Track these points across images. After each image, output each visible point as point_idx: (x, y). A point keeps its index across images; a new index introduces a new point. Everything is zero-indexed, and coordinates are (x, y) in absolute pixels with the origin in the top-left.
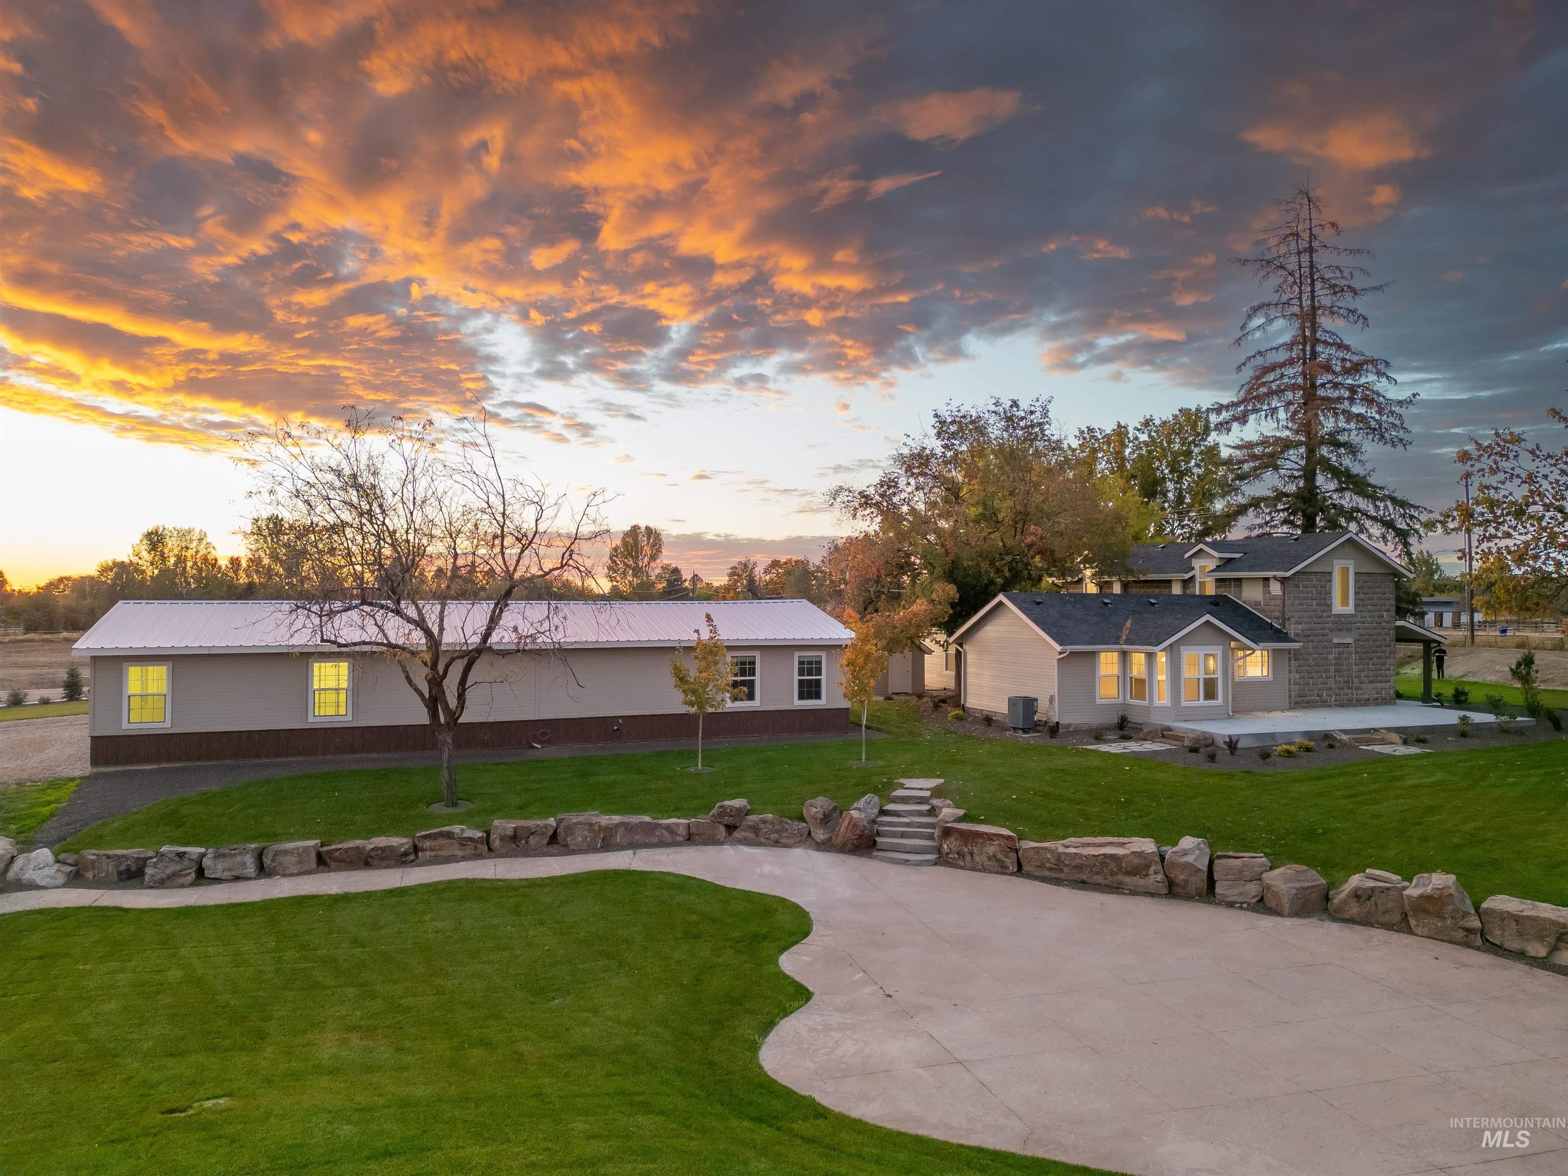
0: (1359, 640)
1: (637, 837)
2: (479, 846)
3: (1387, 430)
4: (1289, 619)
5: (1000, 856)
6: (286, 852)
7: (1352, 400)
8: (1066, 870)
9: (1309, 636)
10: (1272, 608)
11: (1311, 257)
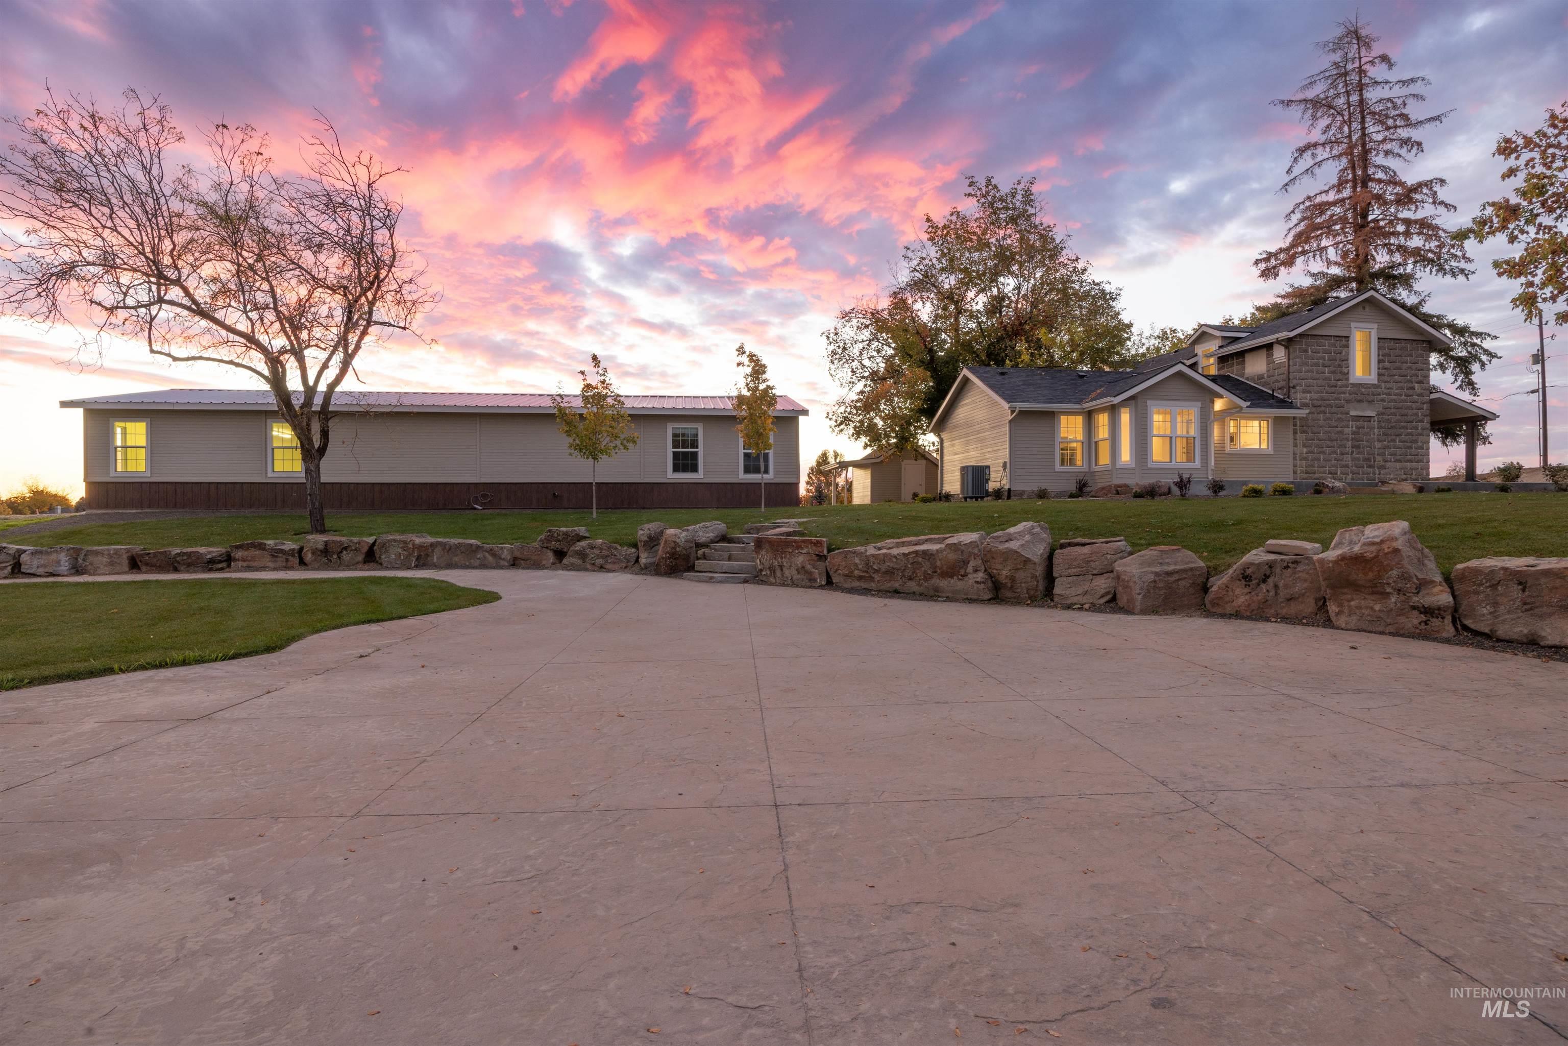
0: (1383, 414)
1: (456, 559)
2: (291, 558)
3: (1446, 260)
4: (1294, 387)
5: (809, 567)
6: (97, 553)
7: (1407, 234)
8: (877, 577)
9: (1320, 406)
10: (1276, 378)
11: (1361, 95)
